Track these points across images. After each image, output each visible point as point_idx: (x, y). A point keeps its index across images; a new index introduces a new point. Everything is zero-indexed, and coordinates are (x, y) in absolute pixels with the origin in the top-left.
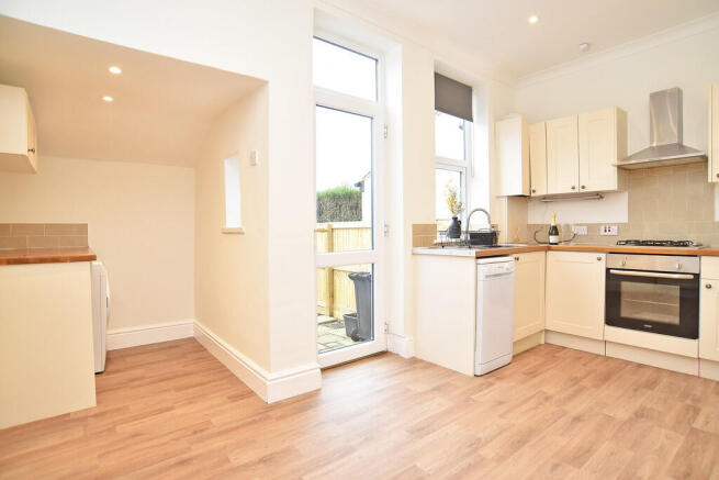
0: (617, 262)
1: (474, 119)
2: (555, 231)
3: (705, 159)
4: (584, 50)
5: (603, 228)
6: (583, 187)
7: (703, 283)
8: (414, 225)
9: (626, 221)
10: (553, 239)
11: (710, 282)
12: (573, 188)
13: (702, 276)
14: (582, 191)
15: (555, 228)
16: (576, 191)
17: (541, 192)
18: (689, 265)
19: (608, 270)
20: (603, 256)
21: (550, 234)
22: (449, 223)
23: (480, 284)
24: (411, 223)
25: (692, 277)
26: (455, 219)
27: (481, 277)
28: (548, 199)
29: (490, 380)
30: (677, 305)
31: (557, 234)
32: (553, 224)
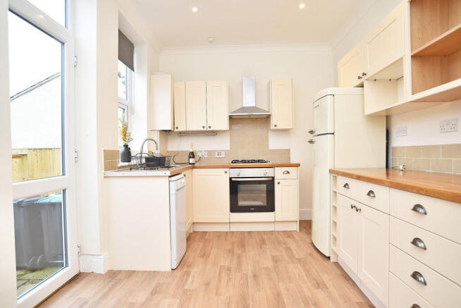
0: (234, 173)
1: (135, 69)
2: (192, 155)
3: (269, 117)
4: (210, 42)
5: (216, 153)
6: (210, 127)
7: (276, 182)
8: (105, 151)
9: (228, 148)
10: (192, 161)
11: (280, 181)
12: (204, 127)
13: (276, 178)
14: (209, 129)
15: (192, 153)
16: (205, 129)
17: (182, 129)
18: (269, 172)
19: (230, 179)
20: (227, 170)
21: (190, 157)
22: (122, 149)
23: (173, 197)
24: (103, 149)
25: (271, 179)
26: (126, 146)
27: (173, 191)
28: (183, 134)
29: (185, 269)
30: (265, 195)
31: (194, 157)
32: (191, 151)
